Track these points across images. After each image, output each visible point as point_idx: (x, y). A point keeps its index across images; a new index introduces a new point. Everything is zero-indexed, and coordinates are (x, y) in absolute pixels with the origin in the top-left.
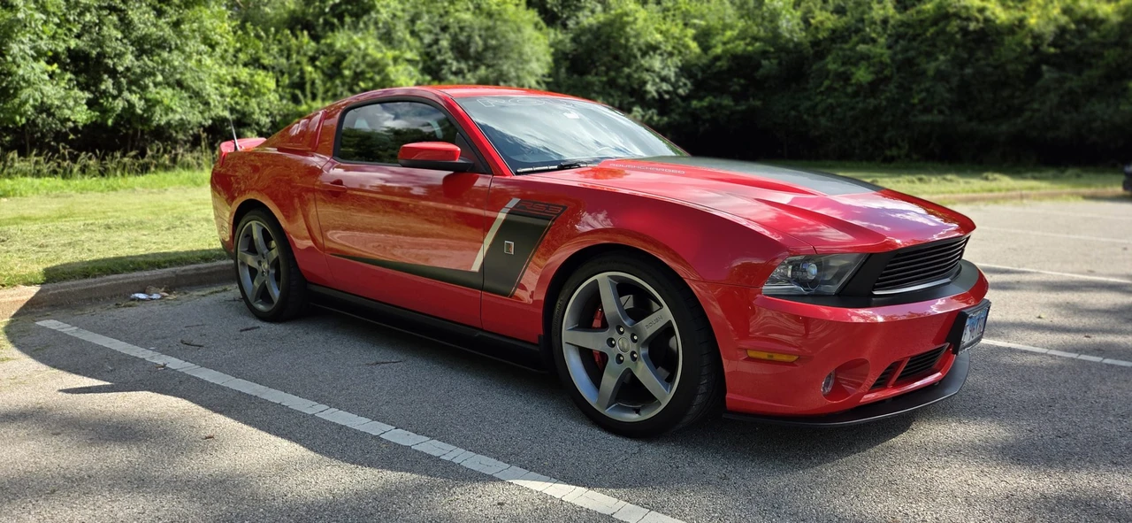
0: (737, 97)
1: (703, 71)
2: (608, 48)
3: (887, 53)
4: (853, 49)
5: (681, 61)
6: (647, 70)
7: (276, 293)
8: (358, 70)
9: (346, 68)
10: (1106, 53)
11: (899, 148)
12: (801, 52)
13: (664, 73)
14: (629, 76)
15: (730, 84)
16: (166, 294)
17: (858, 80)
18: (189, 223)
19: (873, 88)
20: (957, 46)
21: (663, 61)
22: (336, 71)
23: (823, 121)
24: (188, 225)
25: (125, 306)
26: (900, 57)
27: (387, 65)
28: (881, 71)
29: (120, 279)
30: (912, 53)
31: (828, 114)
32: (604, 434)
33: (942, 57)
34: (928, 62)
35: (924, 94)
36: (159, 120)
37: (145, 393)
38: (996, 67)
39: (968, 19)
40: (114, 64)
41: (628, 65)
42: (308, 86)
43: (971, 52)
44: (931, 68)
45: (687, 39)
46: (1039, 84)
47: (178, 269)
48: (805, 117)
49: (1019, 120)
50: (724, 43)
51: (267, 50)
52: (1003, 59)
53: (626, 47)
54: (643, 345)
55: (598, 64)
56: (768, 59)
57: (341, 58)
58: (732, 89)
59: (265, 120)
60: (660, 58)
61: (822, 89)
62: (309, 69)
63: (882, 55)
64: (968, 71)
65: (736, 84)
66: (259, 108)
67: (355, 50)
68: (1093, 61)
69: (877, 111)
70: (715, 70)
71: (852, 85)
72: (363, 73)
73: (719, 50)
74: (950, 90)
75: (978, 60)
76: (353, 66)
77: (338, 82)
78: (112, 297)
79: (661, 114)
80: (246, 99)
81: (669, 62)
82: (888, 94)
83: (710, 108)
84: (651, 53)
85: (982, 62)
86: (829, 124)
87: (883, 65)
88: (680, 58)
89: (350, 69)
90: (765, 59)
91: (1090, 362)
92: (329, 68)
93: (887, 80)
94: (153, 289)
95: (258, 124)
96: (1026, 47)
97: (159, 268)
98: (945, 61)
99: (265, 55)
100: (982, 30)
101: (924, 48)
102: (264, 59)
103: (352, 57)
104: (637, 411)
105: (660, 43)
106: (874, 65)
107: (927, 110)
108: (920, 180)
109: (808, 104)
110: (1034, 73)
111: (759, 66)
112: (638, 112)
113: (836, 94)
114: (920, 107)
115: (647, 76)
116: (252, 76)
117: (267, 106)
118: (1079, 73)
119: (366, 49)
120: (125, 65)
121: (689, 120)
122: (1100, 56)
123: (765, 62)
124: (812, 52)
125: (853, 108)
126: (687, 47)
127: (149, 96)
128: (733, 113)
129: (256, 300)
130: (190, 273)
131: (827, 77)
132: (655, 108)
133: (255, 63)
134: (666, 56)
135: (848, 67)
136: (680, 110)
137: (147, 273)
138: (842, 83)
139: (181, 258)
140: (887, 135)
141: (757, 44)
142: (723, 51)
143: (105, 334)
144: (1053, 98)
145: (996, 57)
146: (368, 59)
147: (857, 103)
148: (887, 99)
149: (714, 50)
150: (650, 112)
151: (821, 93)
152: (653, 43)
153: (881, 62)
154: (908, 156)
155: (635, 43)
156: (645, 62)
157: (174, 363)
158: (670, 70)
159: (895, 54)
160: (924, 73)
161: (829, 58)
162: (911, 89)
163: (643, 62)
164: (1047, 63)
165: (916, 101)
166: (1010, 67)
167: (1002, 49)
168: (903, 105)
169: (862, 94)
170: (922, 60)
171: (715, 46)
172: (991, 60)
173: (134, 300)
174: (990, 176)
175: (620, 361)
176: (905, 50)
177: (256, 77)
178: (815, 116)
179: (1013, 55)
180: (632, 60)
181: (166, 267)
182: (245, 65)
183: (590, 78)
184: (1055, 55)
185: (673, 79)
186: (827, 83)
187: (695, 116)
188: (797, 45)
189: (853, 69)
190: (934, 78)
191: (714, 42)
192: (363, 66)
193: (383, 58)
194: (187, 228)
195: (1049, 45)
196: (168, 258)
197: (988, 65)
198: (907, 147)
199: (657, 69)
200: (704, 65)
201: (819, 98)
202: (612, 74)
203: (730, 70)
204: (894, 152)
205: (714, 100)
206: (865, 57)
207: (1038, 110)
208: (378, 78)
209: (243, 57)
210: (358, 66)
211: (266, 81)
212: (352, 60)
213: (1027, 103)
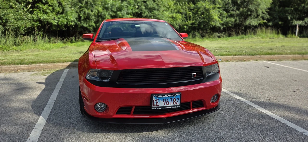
9: (199, 12)
14: (304, 7)
22: (197, 12)
27: (210, 10)
42: (189, 17)
51: (182, 8)
57: (199, 9)
66: (176, 23)
67: (202, 7)
77: (196, 15)
80: (173, 21)
92: (195, 12)
99: (181, 10)
116: (176, 15)
117: (178, 23)
119: (205, 6)
133: (179, 12)
143: (68, 73)
146: (206, 9)
157: (61, 80)
182: (176, 13)
183: (287, 8)
192: (204, 11)
193: (209, 8)
208: (207, 14)
209: (176, 11)
210: (202, 11)
211: (179, 16)
212: (201, 9)
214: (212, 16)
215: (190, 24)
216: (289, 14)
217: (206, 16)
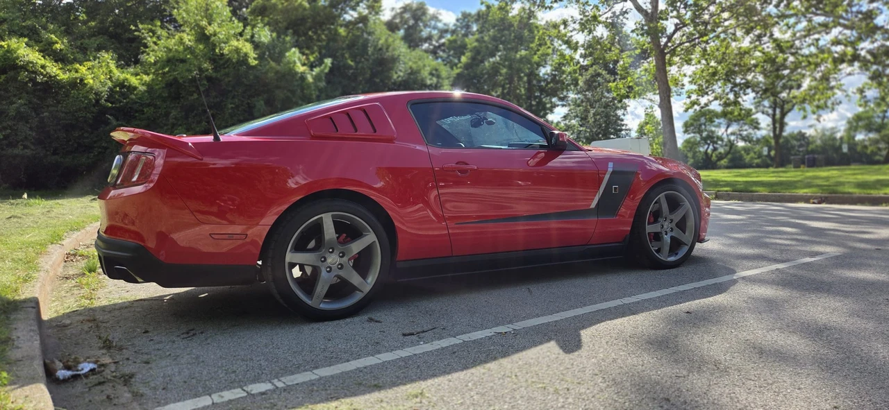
7: (364, 281)
20: (30, 93)
33: (18, 101)
35: (7, 131)
38: (66, 113)
39: (35, 72)
43: (41, 99)
44: (11, 109)
52: (72, 108)
74: (31, 129)
85: (55, 109)
96: (91, 100)
98: (22, 105)
100: (47, 82)
104: (677, 254)
107: (12, 145)
110: (99, 120)
129: (321, 303)
166: (79, 114)
172: (61, 108)
175: (665, 234)
179: (82, 105)
184: (112, 108)
190: (15, 118)
195: (105, 100)
197: (60, 111)
213: (95, 142)
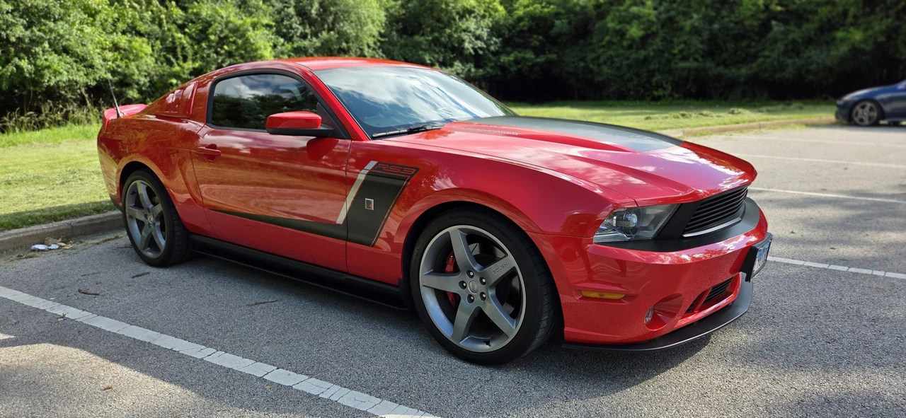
0: (538, 51)
1: (510, 31)
2: (432, 12)
3: (655, 12)
4: (626, 11)
5: (491, 22)
6: (465, 31)
7: (162, 242)
8: (222, 36)
9: (212, 34)
10: (820, 11)
11: (664, 89)
12: (586, 13)
13: (478, 32)
14: (450, 36)
15: (531, 40)
16: (63, 244)
17: (631, 35)
18: (81, 177)
19: (644, 41)
20: (707, 7)
21: (477, 23)
22: (203, 36)
23: (605, 69)
24: (80, 179)
25: (26, 258)
26: (663, 16)
27: (248, 30)
28: (649, 28)
29: (20, 233)
30: (673, 13)
31: (609, 64)
32: (459, 363)
33: (695, 16)
34: (685, 21)
35: (682, 46)
36: (48, 81)
37: (46, 345)
38: (736, 23)
40: (7, 35)
41: (448, 25)
42: (179, 50)
43: (718, 11)
44: (687, 24)
45: (495, 4)
46: (770, 35)
47: (73, 221)
48: (591, 66)
49: (754, 65)
50: (526, 7)
51: (141, 19)
52: (742, 17)
53: (447, 11)
54: (491, 287)
55: (423, 26)
56: (560, 19)
57: (207, 25)
58: (532, 44)
59: (143, 80)
60: (475, 20)
61: (604, 43)
62: (180, 35)
63: (649, 14)
64: (716, 26)
65: (536, 40)
66: (138, 70)
67: (219, 18)
68: (810, 16)
69: (646, 60)
70: (518, 29)
71: (626, 39)
72: (226, 37)
73: (520, 12)
74: (702, 42)
75: (723, 18)
76: (218, 32)
77: (204, 45)
78: (14, 249)
79: (477, 67)
80: (126, 63)
81: (482, 23)
82: (655, 47)
83: (517, 62)
84: (467, 16)
85: (727, 20)
86: (610, 71)
87: (651, 23)
88: (491, 19)
89: (215, 35)
90: (557, 19)
91: (839, 271)
92: (197, 34)
93: (654, 34)
94: (51, 239)
95: (137, 84)
96: (759, 6)
97: (55, 221)
98: (699, 19)
99: (140, 23)
101: (681, 8)
102: (140, 26)
103: (217, 24)
104: (488, 343)
105: (474, 7)
106: (643, 23)
107: (685, 59)
108: (683, 115)
109: (593, 55)
110: (765, 27)
111: (552, 25)
112: (458, 66)
113: (615, 47)
114: (679, 56)
115: (465, 36)
116: (130, 42)
117: (145, 68)
118: (800, 26)
119: (228, 17)
120: (17, 36)
121: (499, 73)
122: (815, 13)
123: (558, 23)
124: (594, 13)
125: (628, 58)
126: (496, 11)
127: (39, 62)
128: (535, 65)
129: (145, 248)
130: (84, 223)
131: (607, 34)
132: (471, 62)
133: (133, 30)
134: (479, 18)
135: (625, 25)
136: (492, 64)
137: (44, 226)
138: (619, 38)
139: (75, 211)
140: (655, 79)
141: (552, 7)
142: (524, 13)
143: (9, 286)
144: (780, 46)
145: (737, 15)
146: (231, 25)
147: (631, 54)
148: (654, 50)
149: (516, 12)
150: (468, 66)
151: (603, 47)
152: (469, 7)
153: (649, 21)
154: (670, 95)
155: (454, 8)
156: (463, 25)
157: (73, 313)
158: (482, 30)
159: (660, 14)
160: (682, 29)
161: (609, 18)
162: (672, 42)
163: (460, 24)
164: (775, 19)
165: (676, 51)
166: (747, 23)
167: (741, 9)
168: (666, 55)
169: (635, 46)
170: (680, 18)
171: (517, 9)
172: (733, 17)
173: (34, 250)
174: (736, 110)
175: (470, 300)
176: (668, 11)
177: (134, 43)
178: (599, 65)
179: (749, 13)
180: (452, 22)
181: (62, 220)
182: (124, 33)
183: (417, 38)
184: (781, 12)
185: (485, 38)
186: (607, 38)
187: (503, 68)
188: (583, 8)
189: (628, 27)
190: (690, 33)
191: (516, 6)
192: (226, 32)
193: (243, 25)
194: (79, 182)
195: (776, 5)
196: (63, 212)
197: (731, 22)
198: (670, 88)
199: (473, 30)
200: (511, 25)
201: (601, 50)
202: (436, 34)
203: (530, 29)
204: (661, 92)
205: (519, 55)
206: (637, 17)
207: (769, 57)
208: (240, 42)
209: (121, 26)
210: (222, 31)
211: (143, 46)
212: (217, 27)
213: (760, 51)
214: (256, 50)
215: (187, 72)
216: (425, 50)
217: (236, 50)
